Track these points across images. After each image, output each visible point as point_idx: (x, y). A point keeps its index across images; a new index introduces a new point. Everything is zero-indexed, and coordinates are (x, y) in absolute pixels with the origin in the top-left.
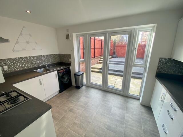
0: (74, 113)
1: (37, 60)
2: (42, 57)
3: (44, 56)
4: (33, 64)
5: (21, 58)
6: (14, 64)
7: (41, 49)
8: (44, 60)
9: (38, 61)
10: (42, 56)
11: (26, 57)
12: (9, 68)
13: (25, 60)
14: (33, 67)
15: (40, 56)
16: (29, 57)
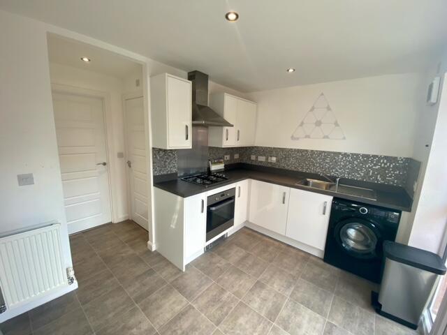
0: (251, 290)
1: (324, 160)
2: (341, 156)
3: (345, 155)
4: (314, 166)
5: (299, 151)
6: (286, 157)
7: (344, 138)
8: (342, 163)
9: (327, 163)
10: (340, 153)
11: (307, 151)
12: (278, 161)
13: (303, 155)
14: (312, 172)
15: (335, 153)
16: (312, 151)
